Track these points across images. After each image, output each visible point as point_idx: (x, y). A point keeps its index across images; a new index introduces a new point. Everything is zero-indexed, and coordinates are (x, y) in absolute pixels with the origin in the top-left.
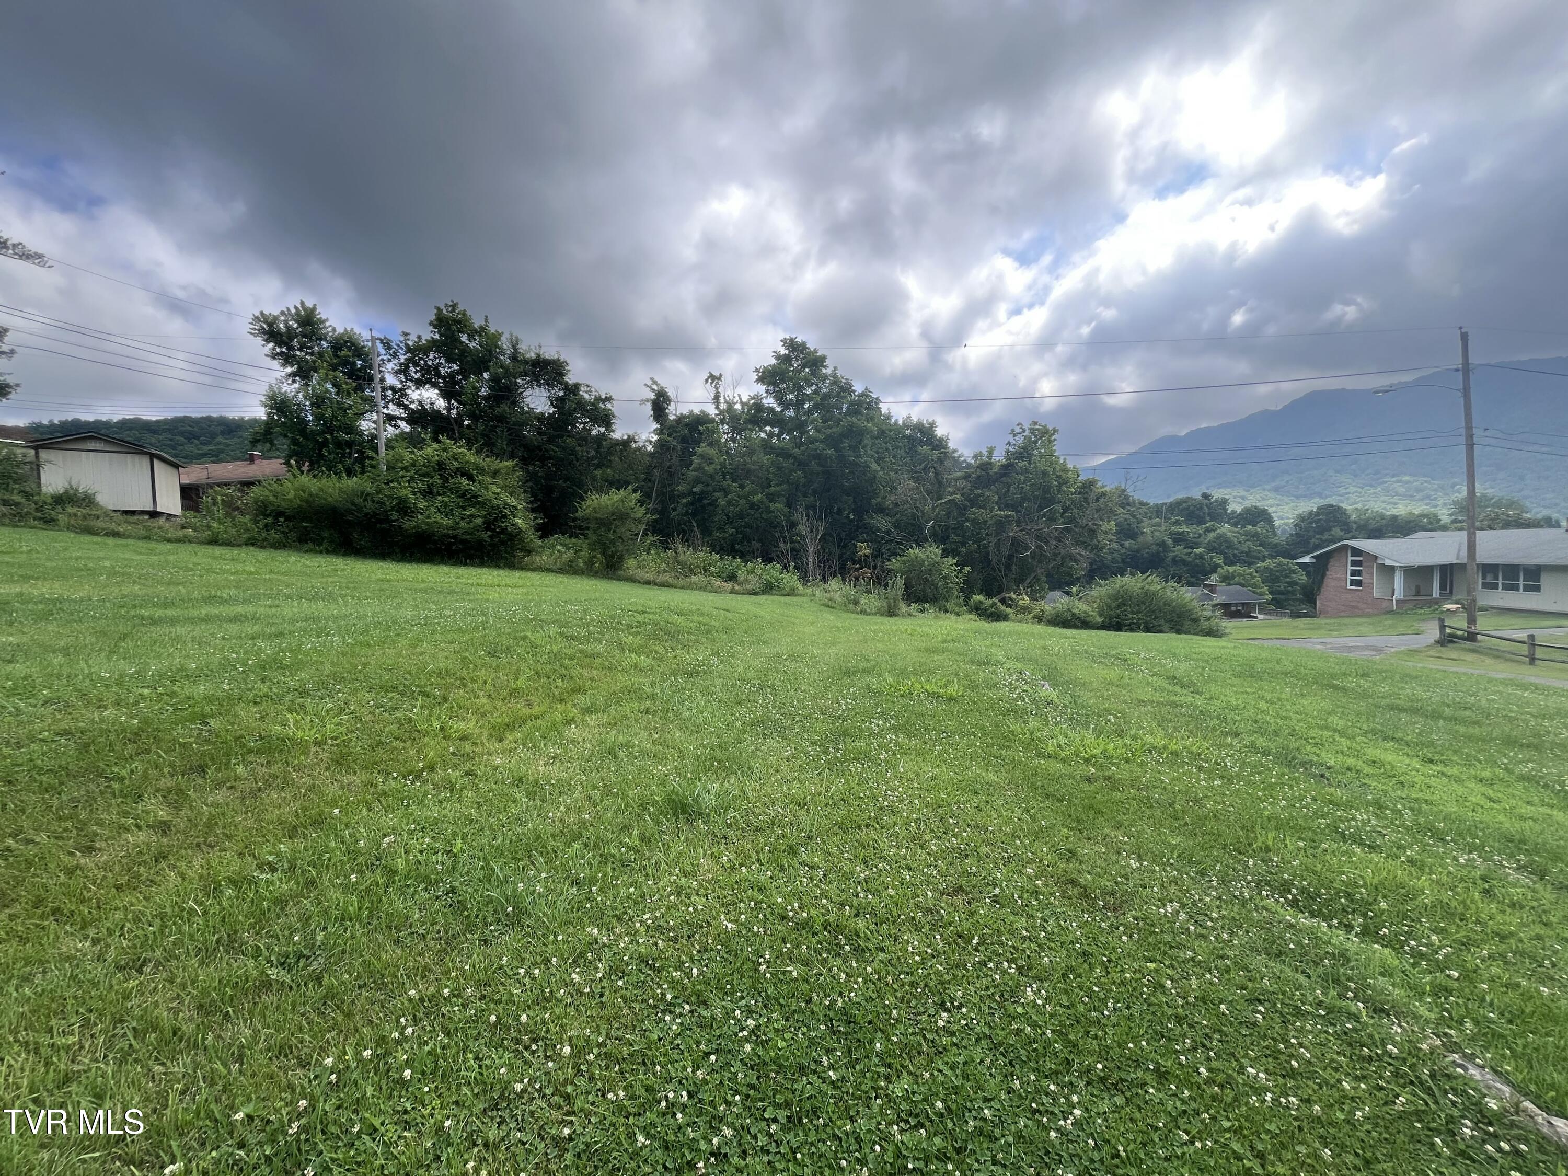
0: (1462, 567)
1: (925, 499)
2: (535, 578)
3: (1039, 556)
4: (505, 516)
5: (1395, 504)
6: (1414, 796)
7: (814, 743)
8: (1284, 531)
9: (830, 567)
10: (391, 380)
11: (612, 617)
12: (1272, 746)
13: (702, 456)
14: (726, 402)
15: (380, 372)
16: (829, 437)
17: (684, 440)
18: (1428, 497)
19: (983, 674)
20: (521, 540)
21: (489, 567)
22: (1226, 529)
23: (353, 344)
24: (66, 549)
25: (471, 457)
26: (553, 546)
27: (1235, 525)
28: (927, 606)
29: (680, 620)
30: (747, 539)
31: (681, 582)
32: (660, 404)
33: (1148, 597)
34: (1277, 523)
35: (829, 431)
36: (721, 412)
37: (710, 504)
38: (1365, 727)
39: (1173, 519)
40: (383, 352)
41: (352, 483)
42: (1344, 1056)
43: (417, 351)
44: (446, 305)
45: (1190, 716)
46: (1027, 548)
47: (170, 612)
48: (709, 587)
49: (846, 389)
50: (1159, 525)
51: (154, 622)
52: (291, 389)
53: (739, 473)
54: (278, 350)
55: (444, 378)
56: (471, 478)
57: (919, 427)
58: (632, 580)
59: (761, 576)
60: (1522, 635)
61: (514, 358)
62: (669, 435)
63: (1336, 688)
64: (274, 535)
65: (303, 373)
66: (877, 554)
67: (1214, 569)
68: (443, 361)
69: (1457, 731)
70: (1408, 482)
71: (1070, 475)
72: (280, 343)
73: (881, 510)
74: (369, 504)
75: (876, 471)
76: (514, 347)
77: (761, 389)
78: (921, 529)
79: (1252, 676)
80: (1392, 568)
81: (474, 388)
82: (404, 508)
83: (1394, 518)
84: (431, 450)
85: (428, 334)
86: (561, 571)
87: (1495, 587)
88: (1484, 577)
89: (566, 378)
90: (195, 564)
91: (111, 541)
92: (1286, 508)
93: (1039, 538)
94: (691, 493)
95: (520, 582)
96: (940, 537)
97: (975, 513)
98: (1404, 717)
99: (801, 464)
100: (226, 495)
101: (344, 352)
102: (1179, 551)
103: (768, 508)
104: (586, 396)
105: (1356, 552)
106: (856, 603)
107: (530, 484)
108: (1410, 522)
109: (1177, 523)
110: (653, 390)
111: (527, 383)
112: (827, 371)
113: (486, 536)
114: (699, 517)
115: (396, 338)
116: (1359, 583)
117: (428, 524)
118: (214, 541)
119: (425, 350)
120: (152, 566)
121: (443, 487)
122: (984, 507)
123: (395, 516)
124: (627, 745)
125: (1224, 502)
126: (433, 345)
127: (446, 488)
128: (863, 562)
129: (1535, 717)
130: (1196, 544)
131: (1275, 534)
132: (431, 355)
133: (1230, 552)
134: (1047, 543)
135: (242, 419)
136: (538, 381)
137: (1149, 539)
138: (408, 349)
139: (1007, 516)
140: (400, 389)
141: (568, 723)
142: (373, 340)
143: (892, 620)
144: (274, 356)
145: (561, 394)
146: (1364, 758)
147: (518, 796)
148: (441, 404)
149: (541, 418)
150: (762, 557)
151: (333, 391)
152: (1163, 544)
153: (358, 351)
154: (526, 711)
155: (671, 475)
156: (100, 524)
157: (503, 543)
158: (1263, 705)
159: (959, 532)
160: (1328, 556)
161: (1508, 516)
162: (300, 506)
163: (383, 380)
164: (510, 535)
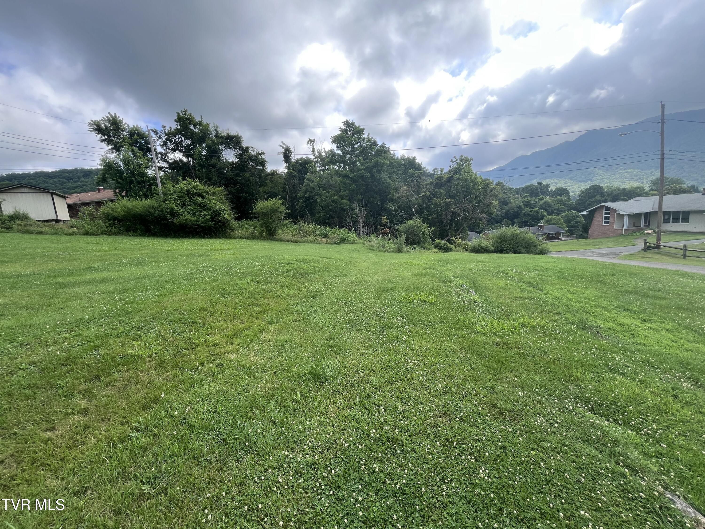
0: (655, 213)
1: (413, 195)
2: (236, 243)
3: (465, 219)
4: (220, 214)
5: (625, 182)
6: (639, 342)
7: (373, 332)
8: (574, 198)
9: (370, 228)
10: (160, 150)
11: (275, 268)
12: (576, 320)
13: (308, 179)
14: (318, 152)
15: (154, 145)
16: (366, 168)
17: (299, 172)
18: (640, 179)
19: (445, 288)
20: (229, 225)
21: (215, 238)
22: (548, 198)
23: (139, 133)
24: (18, 244)
25: (201, 187)
26: (243, 226)
27: (552, 196)
28: (415, 246)
29: (305, 266)
30: (331, 217)
31: (303, 240)
32: (287, 154)
33: (514, 237)
34: (571, 194)
35: (367, 165)
36: (316, 157)
37: (313, 202)
38: (615, 304)
39: (524, 195)
40: (154, 136)
41: (147, 202)
42: (621, 498)
43: (170, 135)
44: (182, 111)
45: (538, 305)
46: (459, 215)
47: (72, 279)
48: (316, 242)
49: (374, 144)
50: (518, 198)
51: (65, 285)
52: (112, 156)
53: (326, 187)
54: (104, 138)
55: (185, 147)
56: (202, 197)
57: (408, 160)
58: (281, 240)
59: (339, 235)
60: (680, 245)
61: (216, 136)
62: (293, 170)
63: (600, 282)
64: (114, 229)
65: (117, 148)
66: (391, 222)
67: (543, 217)
68: (183, 139)
69: (656, 303)
70: (630, 172)
71: (478, 180)
72: (104, 134)
73: (392, 200)
74: (157, 212)
75: (390, 182)
76: (216, 130)
77: (334, 147)
78: (411, 209)
79: (563, 278)
80: (623, 215)
81: (199, 151)
82: (173, 213)
83: (624, 190)
84: (183, 185)
85: (175, 126)
86: (248, 238)
87: (669, 221)
88: (664, 217)
89: (242, 145)
90: (80, 248)
91: (39, 237)
92: (575, 187)
93: (465, 210)
94: (304, 197)
95: (230, 247)
96: (420, 213)
97: (435, 200)
98: (632, 297)
99: (354, 181)
100: (90, 211)
101: (135, 137)
102: (527, 210)
103: (340, 202)
104: (252, 153)
105: (607, 208)
106: (383, 247)
107: (230, 196)
108: (631, 191)
109: (526, 197)
110: (283, 147)
111: (224, 147)
112: (365, 136)
113: (212, 224)
114: (309, 208)
115: (159, 129)
116: (608, 222)
117: (185, 220)
118: (87, 234)
119: (174, 134)
120: (60, 250)
121: (190, 202)
122: (439, 197)
123: (169, 217)
124: (290, 341)
125: (547, 186)
126: (177, 131)
127: (192, 203)
128: (385, 226)
129: (689, 293)
130: (535, 206)
131: (570, 200)
132: (177, 136)
133: (549, 209)
134: (468, 212)
135: (91, 169)
136: (229, 147)
137: (513, 205)
138: (166, 134)
139: (450, 202)
140: (165, 154)
141: (262, 331)
142: (149, 131)
143: (400, 255)
144: (102, 141)
145: (240, 152)
146: (616, 322)
147: (243, 376)
148: (185, 159)
149: (232, 164)
150: (339, 225)
151: (132, 155)
152: (520, 207)
153: (142, 136)
154: (242, 326)
155: (295, 188)
156: (32, 228)
157: (220, 227)
158: (570, 296)
159: (428, 209)
160: (594, 211)
161: (676, 188)
162: (124, 215)
163: (155, 150)
164: (223, 223)
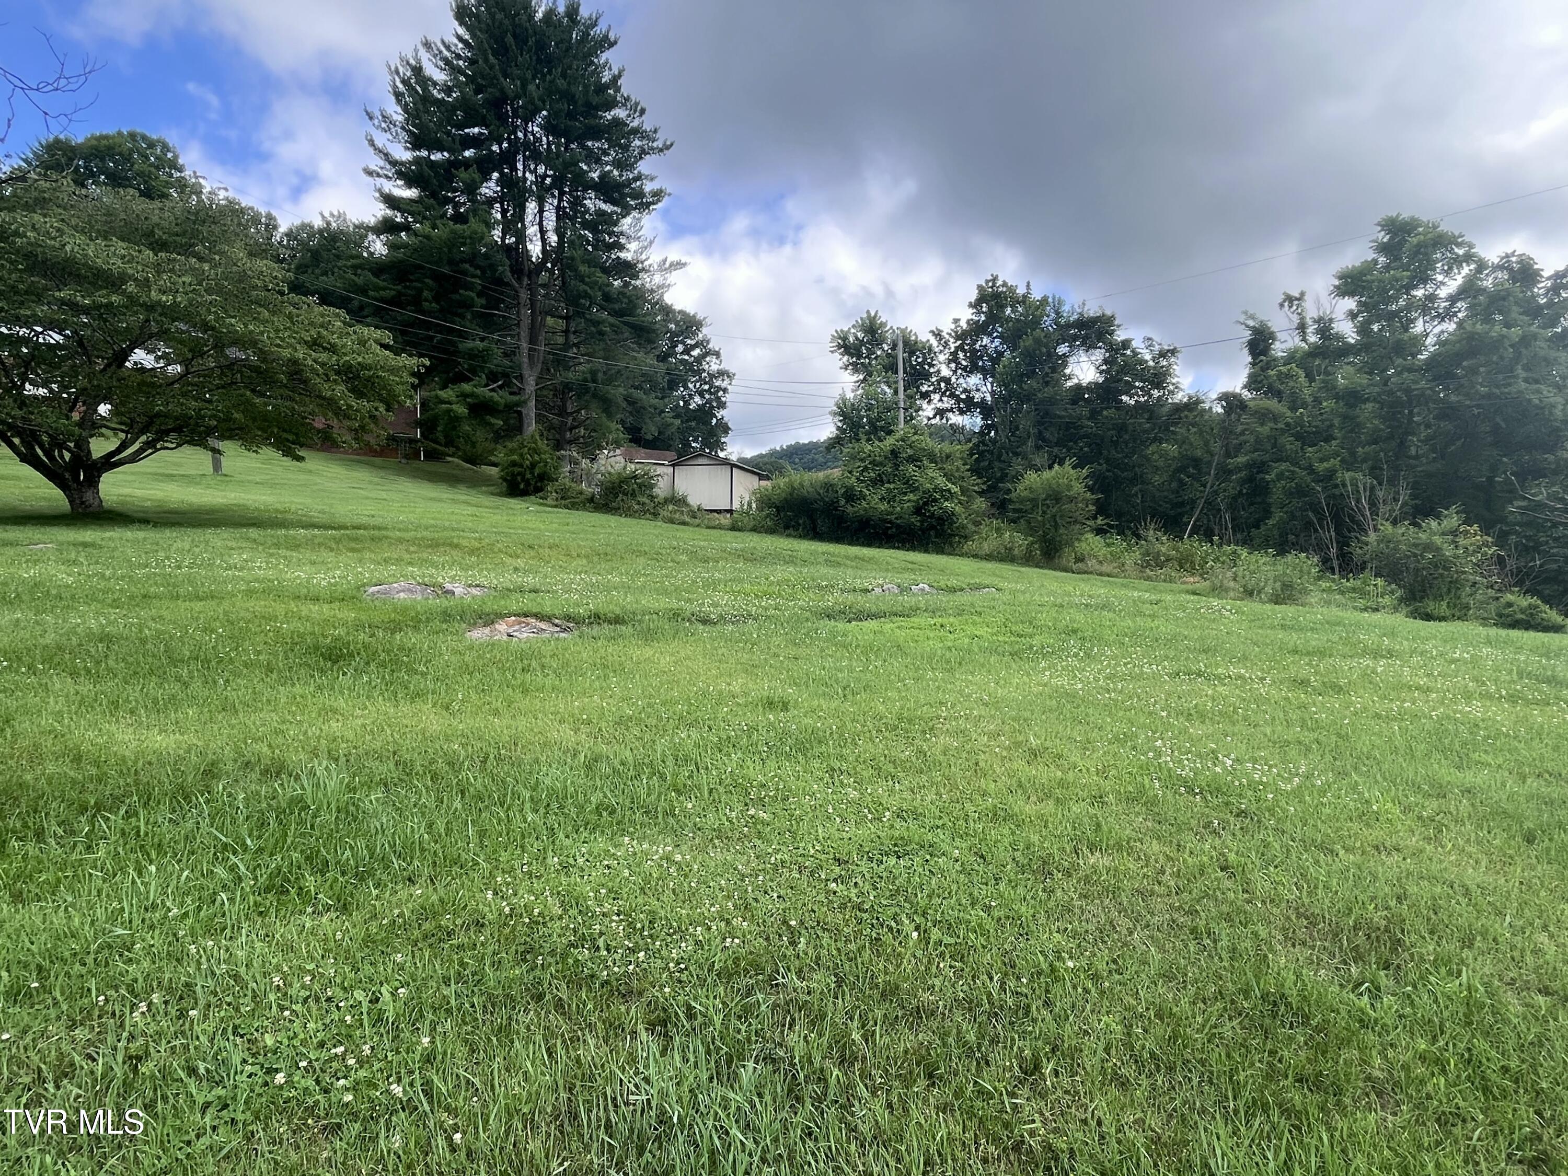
20: (954, 526)
43: (964, 336)
54: (850, 361)
56: (919, 464)
61: (1057, 324)
65: (867, 378)
72: (851, 355)
74: (830, 494)
76: (1058, 311)
82: (850, 495)
89: (1113, 336)
104: (1141, 353)
111: (1072, 350)
113: (916, 520)
117: (866, 509)
121: (892, 475)
123: (843, 502)
127: (895, 476)
144: (847, 367)
145: (1108, 355)
149: (1078, 388)
157: (932, 527)
164: (941, 519)
